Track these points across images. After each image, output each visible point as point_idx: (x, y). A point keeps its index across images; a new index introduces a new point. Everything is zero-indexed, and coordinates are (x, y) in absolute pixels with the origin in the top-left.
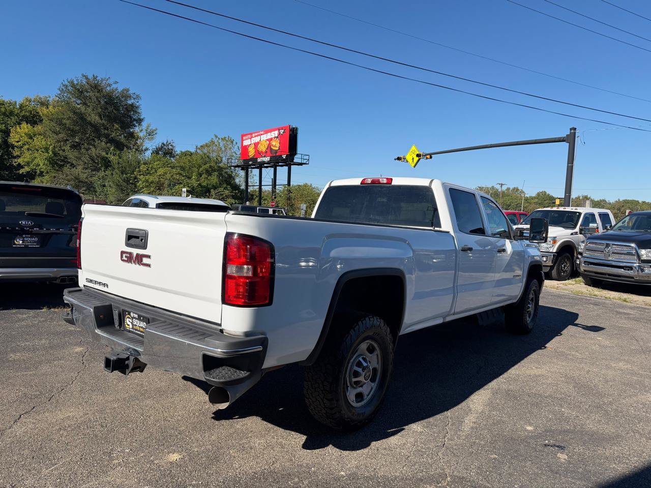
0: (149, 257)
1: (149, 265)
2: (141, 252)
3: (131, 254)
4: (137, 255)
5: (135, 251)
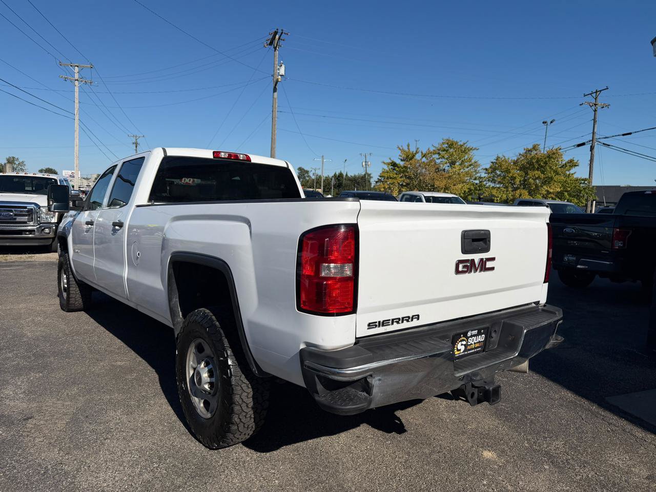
0: (493, 259)
1: (492, 269)
2: (484, 256)
3: (473, 261)
4: (482, 260)
5: (477, 257)
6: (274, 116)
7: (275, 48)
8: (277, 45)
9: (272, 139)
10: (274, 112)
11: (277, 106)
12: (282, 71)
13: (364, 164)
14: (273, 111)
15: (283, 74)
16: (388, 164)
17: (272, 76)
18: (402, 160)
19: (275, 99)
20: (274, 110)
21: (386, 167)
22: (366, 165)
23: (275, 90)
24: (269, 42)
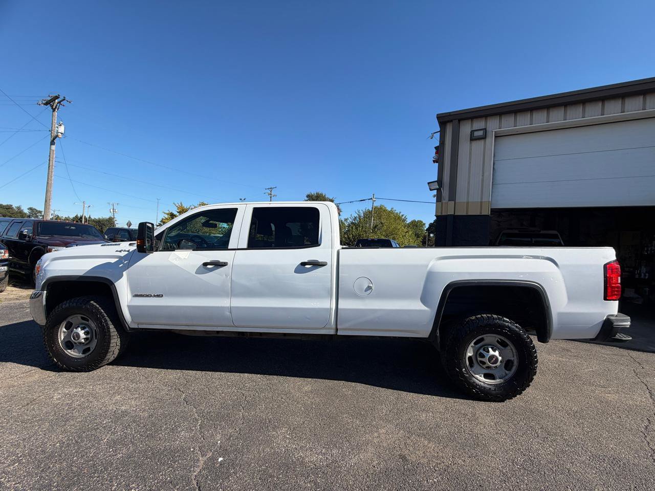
6: (51, 164)
7: (54, 110)
8: (56, 107)
9: (48, 183)
10: (51, 162)
11: (54, 157)
12: (62, 129)
13: (112, 210)
14: (49, 160)
15: (63, 132)
16: (168, 214)
17: (50, 131)
18: (178, 212)
19: (53, 151)
20: (51, 159)
21: (166, 216)
22: (114, 211)
23: (52, 143)
24: (44, 102)
